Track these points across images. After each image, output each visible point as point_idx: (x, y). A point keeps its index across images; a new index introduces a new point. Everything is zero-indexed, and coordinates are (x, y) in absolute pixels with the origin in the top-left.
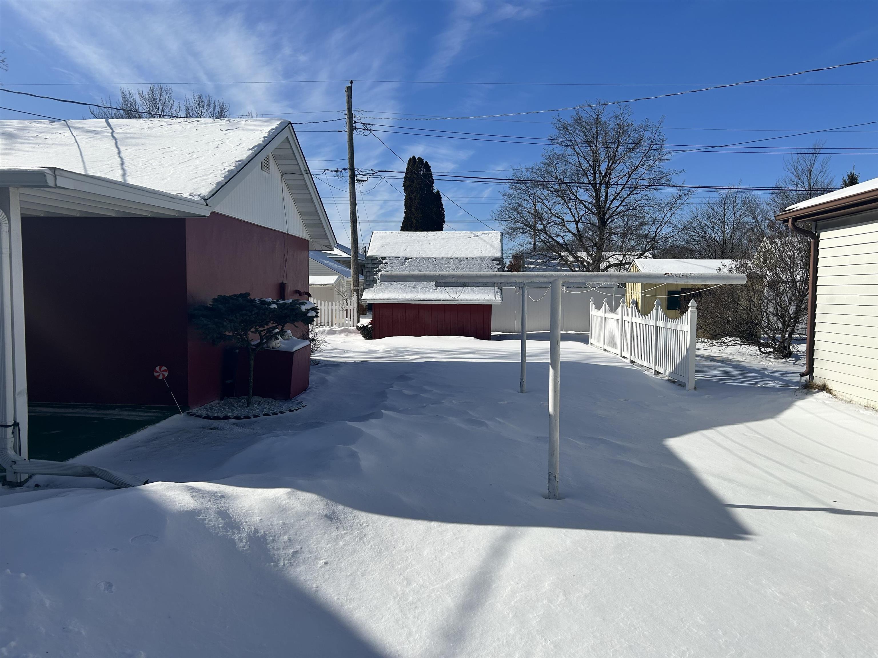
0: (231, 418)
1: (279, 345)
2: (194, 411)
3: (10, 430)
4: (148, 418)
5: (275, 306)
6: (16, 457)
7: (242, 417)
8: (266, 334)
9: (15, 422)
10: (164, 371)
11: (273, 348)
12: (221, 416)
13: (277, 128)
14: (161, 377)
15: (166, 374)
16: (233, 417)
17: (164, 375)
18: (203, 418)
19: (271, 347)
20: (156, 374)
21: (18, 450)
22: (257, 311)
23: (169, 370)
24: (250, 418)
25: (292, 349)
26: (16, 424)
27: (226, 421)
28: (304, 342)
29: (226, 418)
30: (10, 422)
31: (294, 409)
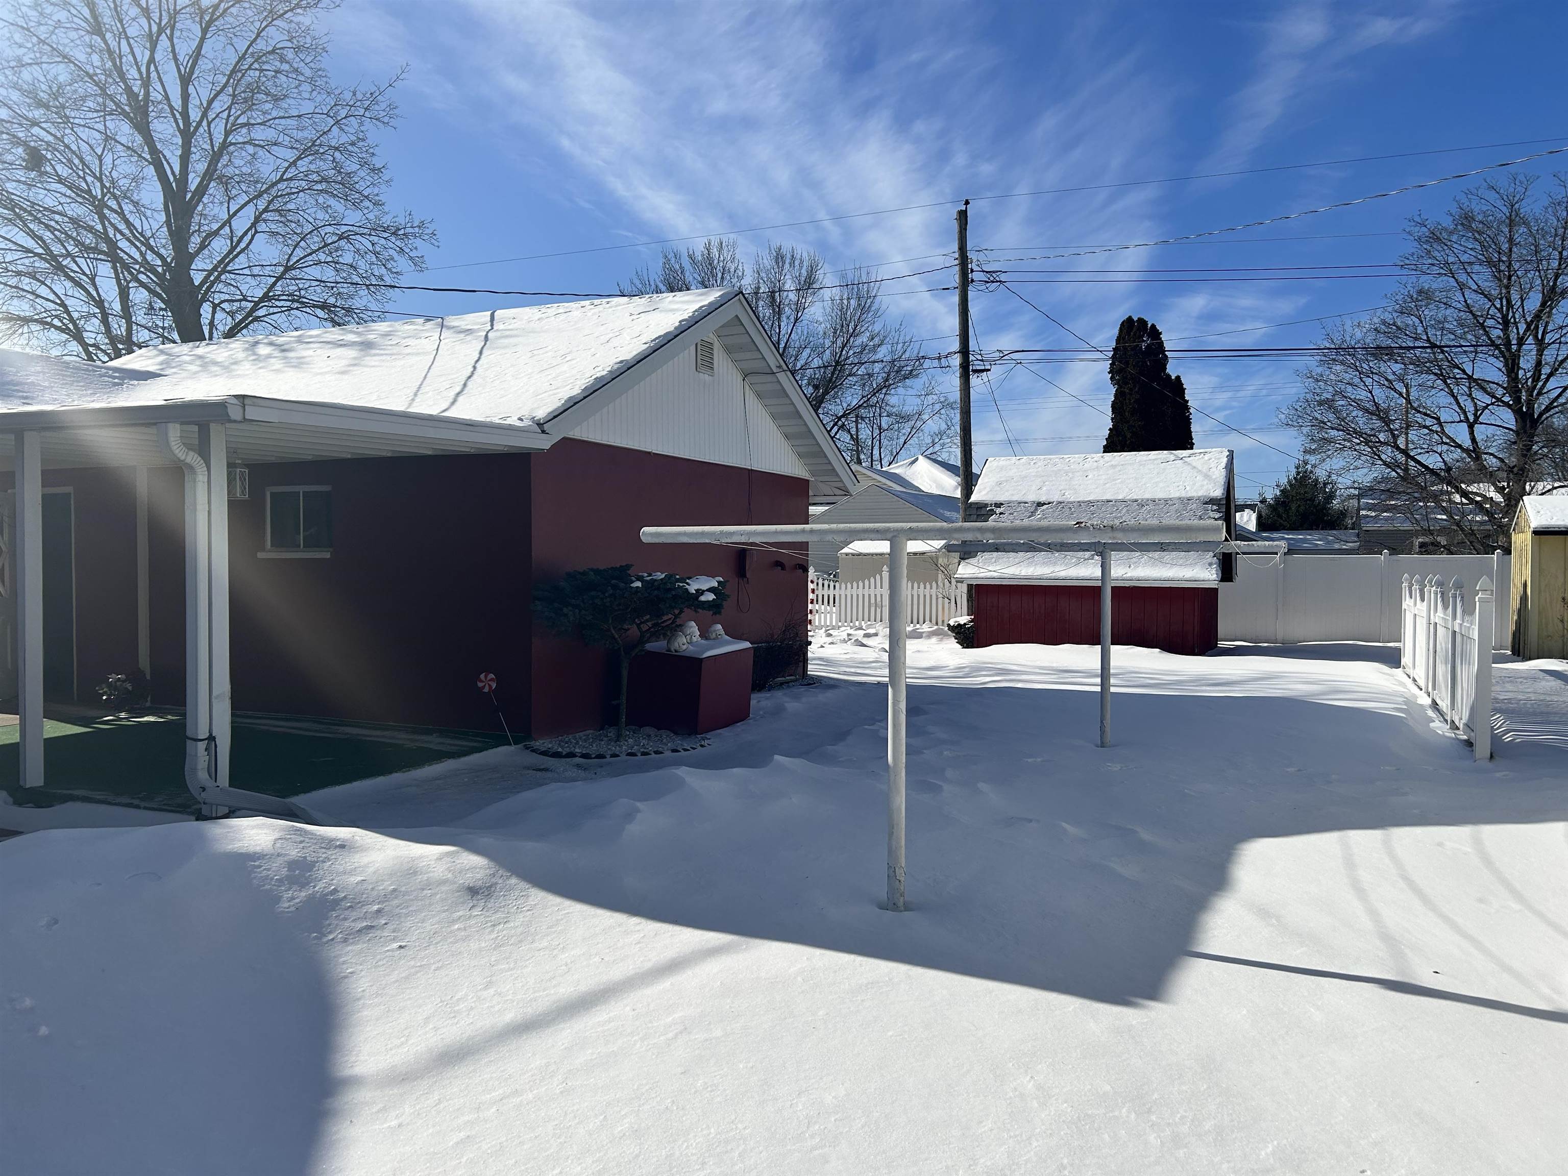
0: (577, 756)
1: (684, 647)
2: (539, 744)
3: (202, 746)
4: (457, 748)
5: (639, 584)
6: (209, 783)
7: (593, 756)
8: (650, 628)
9: (211, 734)
10: (492, 680)
11: (676, 651)
12: (564, 753)
13: (710, 304)
14: (486, 690)
15: (494, 686)
16: (579, 755)
17: (490, 686)
18: (540, 754)
19: (672, 649)
20: (480, 685)
21: (213, 771)
22: (611, 592)
23: (498, 680)
24: (604, 757)
25: (704, 653)
26: (211, 738)
27: (568, 760)
28: (738, 643)
29: (571, 755)
30: (203, 733)
31: (691, 748)
